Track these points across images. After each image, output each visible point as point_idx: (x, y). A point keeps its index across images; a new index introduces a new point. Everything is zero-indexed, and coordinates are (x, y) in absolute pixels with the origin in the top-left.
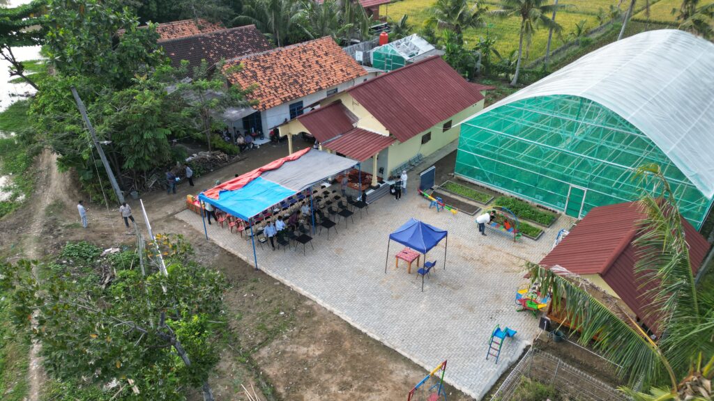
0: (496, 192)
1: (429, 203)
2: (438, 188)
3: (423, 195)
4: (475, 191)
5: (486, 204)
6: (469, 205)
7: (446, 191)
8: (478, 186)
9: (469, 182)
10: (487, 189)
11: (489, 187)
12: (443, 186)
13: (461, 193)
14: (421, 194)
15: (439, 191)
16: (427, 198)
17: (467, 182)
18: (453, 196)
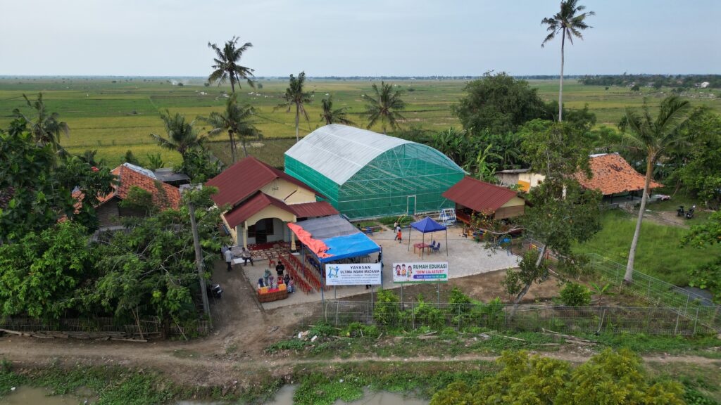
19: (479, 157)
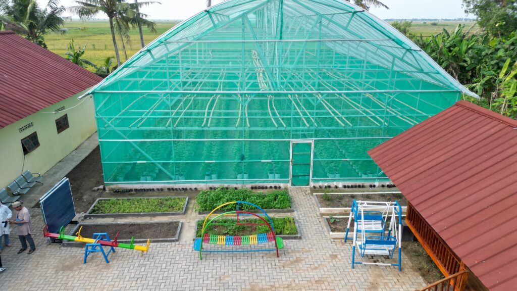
0: (185, 190)
1: (81, 252)
2: (86, 217)
3: (60, 241)
4: (154, 199)
5: (185, 213)
6: (158, 224)
7: (103, 217)
8: (153, 190)
9: (136, 190)
10: (169, 189)
11: (171, 186)
12: (93, 211)
13: (133, 211)
14: (55, 241)
15: (89, 222)
16: (71, 244)
17: (131, 190)
18: (121, 221)
19: (504, 71)
